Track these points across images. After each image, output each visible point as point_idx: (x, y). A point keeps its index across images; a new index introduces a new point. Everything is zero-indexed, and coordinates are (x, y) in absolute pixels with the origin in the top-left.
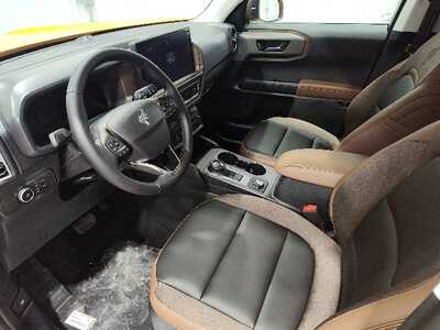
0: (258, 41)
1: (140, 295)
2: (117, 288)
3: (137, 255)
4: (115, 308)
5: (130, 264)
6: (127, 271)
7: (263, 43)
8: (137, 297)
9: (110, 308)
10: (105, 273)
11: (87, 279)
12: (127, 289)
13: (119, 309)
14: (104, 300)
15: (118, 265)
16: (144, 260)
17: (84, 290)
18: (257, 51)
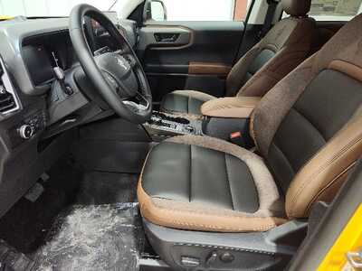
0: (156, 34)
1: (104, 242)
2: (79, 243)
3: (88, 215)
4: (84, 259)
5: (83, 222)
6: (83, 228)
7: (159, 36)
8: (102, 244)
9: (79, 261)
10: (62, 235)
11: (45, 244)
12: (90, 241)
13: (88, 259)
14: (69, 256)
15: (72, 226)
16: (96, 217)
17: (45, 254)
18: (155, 42)
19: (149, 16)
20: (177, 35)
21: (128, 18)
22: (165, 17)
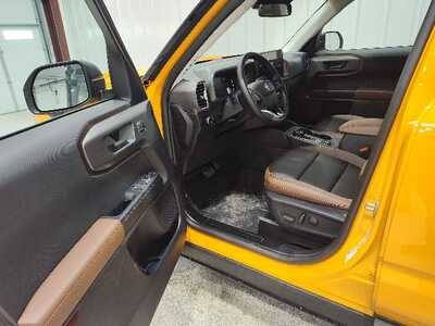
18: (323, 69)
19: (322, 46)
20: (346, 62)
21: (301, 50)
22: (341, 47)
